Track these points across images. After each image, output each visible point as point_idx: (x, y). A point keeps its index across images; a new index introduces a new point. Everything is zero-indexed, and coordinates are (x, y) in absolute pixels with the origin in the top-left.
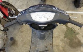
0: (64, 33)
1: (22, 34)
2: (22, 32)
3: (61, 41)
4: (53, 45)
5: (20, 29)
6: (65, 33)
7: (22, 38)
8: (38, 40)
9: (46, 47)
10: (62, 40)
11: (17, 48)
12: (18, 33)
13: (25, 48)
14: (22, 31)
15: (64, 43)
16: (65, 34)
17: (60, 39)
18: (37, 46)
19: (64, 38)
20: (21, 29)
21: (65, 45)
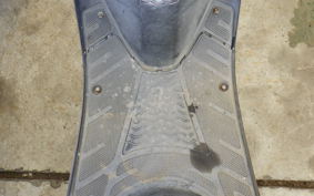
0: (291, 15)
1: (37, 40)
2: (33, 29)
3: (272, 61)
4: (236, 94)
5: (16, 11)
6: (296, 11)
7: (35, 67)
8: (132, 62)
9: (192, 109)
10: (278, 59)
11: (14, 125)
12: (9, 37)
13: (61, 123)
14: (32, 21)
15: (293, 72)
16: (293, 21)
17: (265, 53)
18: (125, 109)
19: (293, 44)
20: (23, 14)
21: (299, 86)
